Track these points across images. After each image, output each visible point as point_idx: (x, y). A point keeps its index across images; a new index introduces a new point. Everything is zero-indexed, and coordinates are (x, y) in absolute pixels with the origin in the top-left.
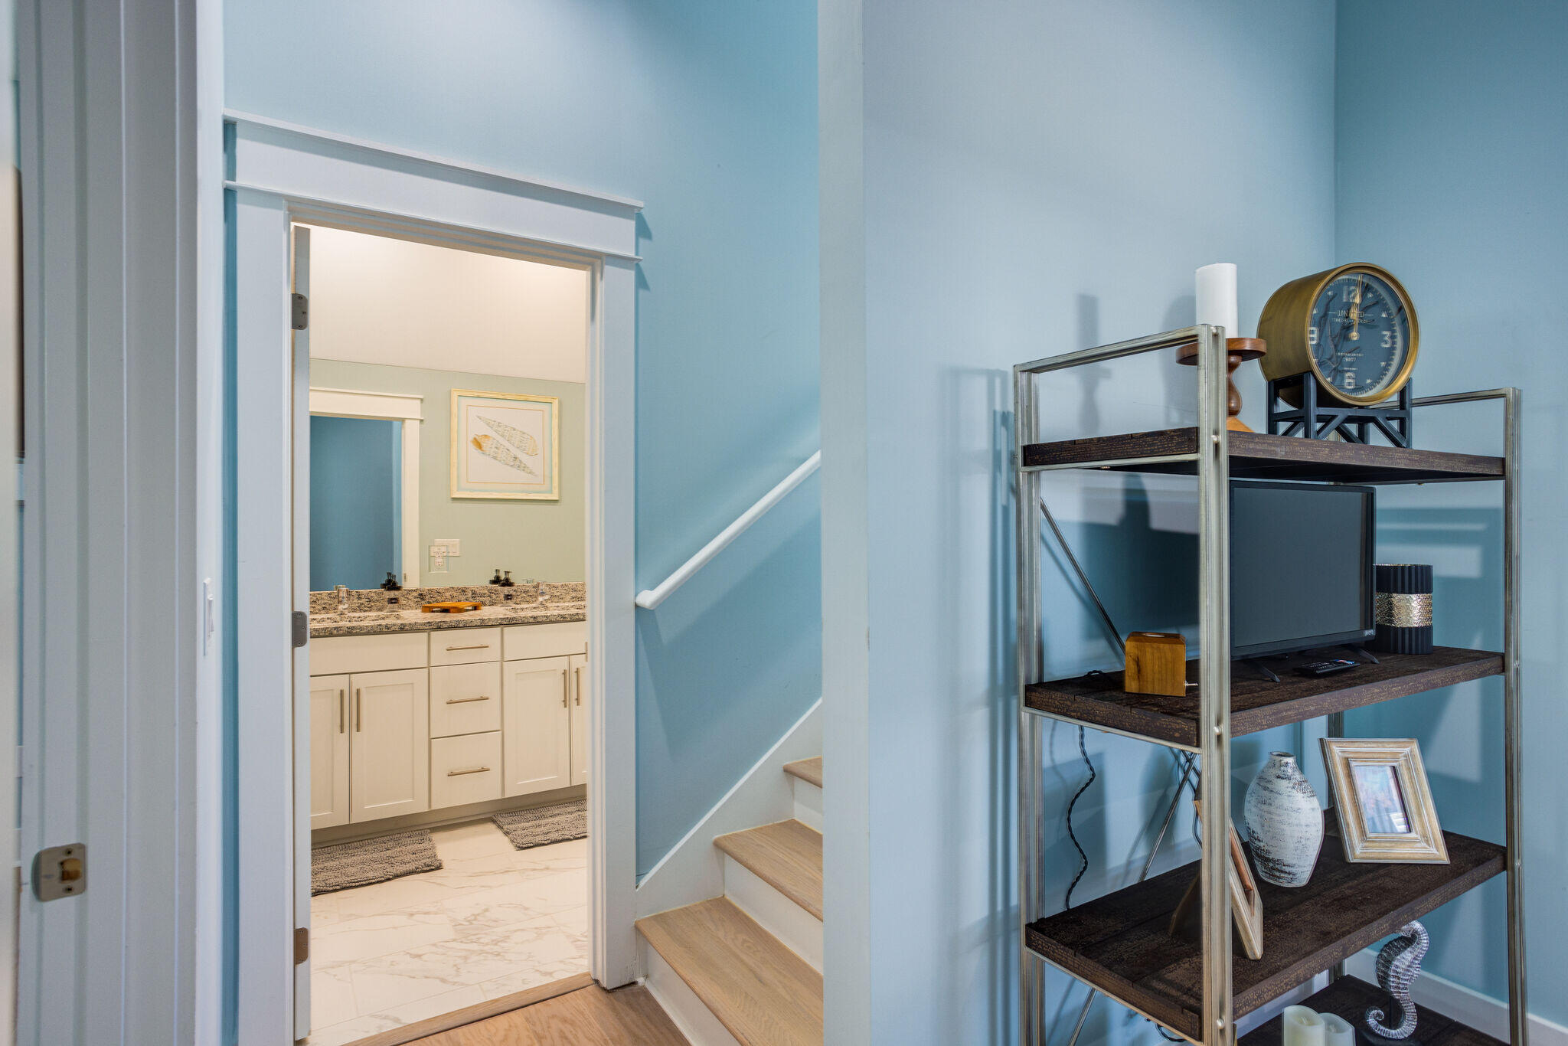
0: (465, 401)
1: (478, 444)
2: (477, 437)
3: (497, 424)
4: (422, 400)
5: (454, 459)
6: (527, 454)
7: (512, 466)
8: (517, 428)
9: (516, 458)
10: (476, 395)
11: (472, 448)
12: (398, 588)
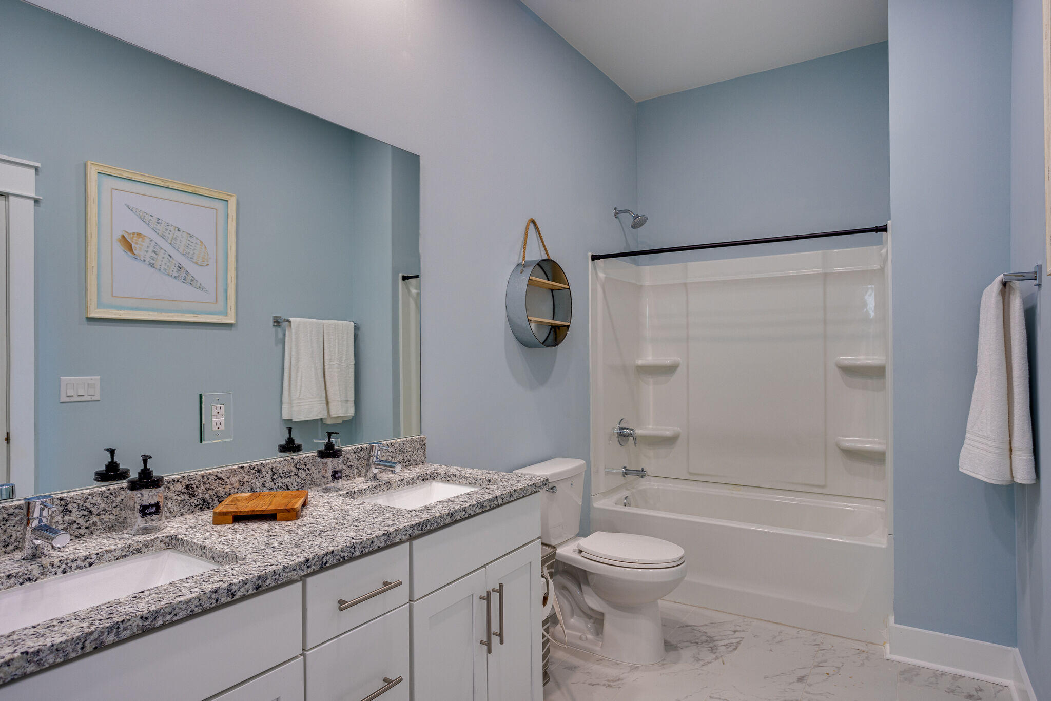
0: (109, 183)
1: (128, 245)
2: (126, 236)
3: (154, 220)
4: (37, 169)
5: (92, 263)
6: (196, 263)
7: (175, 277)
8: (181, 228)
9: (180, 268)
10: (125, 175)
11: (119, 249)
12: (156, 483)
